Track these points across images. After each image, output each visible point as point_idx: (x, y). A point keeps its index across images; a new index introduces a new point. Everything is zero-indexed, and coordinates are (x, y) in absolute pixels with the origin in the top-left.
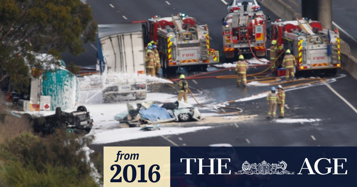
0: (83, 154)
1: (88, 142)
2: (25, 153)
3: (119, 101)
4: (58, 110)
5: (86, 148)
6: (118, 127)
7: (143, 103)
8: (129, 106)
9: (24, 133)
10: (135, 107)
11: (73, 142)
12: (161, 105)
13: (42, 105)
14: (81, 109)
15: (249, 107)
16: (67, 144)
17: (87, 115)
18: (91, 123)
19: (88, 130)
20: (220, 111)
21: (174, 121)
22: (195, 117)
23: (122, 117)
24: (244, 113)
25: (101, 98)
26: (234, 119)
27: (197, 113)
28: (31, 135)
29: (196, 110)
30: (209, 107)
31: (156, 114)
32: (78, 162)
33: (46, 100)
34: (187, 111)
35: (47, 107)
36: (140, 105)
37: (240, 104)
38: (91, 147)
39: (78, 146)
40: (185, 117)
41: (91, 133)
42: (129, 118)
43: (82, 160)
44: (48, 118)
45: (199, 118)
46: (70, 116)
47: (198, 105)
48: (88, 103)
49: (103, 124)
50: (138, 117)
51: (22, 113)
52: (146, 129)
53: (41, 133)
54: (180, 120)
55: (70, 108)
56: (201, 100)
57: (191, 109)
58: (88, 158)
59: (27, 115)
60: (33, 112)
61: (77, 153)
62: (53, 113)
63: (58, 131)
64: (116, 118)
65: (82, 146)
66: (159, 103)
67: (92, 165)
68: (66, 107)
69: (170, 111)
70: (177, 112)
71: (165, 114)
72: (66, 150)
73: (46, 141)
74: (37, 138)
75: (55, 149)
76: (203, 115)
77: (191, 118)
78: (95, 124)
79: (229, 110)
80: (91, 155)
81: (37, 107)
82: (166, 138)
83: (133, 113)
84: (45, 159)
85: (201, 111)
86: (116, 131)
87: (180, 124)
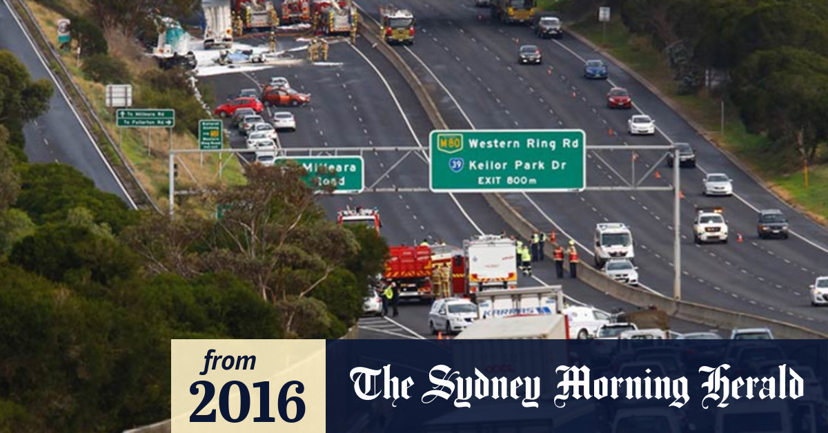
0: (190, 82)
1: (194, 74)
2: (153, 81)
3: (215, 49)
4: (175, 54)
5: (192, 79)
6: (213, 65)
7: (229, 50)
8: (221, 52)
9: (153, 68)
10: (224, 52)
11: (184, 75)
12: (240, 52)
13: (165, 51)
14: (190, 53)
15: (297, 55)
16: (181, 75)
17: (194, 58)
18: (196, 62)
19: (194, 67)
20: (279, 56)
21: (250, 62)
22: (263, 60)
23: (216, 59)
24: (294, 58)
25: (203, 47)
26: (288, 62)
27: (264, 58)
28: (157, 69)
29: (264, 56)
30: (272, 54)
31: (238, 57)
32: (187, 87)
33: (168, 47)
34: (258, 56)
35: (168, 51)
36: (227, 52)
37: (291, 52)
38: (196, 78)
39: (187, 77)
40: (256, 60)
41: (196, 68)
42: (221, 60)
43: (190, 86)
44: (169, 59)
45: (265, 60)
46: (182, 57)
47: (264, 52)
48: (195, 50)
49: (204, 63)
50: (226, 59)
51: (152, 55)
52: (231, 67)
53: (163, 68)
54: (253, 62)
55: (183, 52)
56: (266, 49)
57: (261, 55)
58: (194, 85)
59: (156, 58)
60: (159, 55)
61: (187, 81)
62: (172, 55)
63: (175, 67)
64: (213, 60)
65: (190, 77)
66: (239, 50)
67: (196, 90)
68: (181, 51)
69: (246, 56)
70: (251, 57)
71: (243, 58)
72: (180, 79)
73: (167, 73)
74: (161, 71)
75: (173, 78)
76: (268, 59)
77: (260, 61)
78: (199, 63)
79: (284, 56)
80: (196, 83)
81: (162, 51)
82: (245, 74)
83: (223, 57)
84: (166, 84)
85: (267, 57)
86: (212, 68)
87: (253, 64)
